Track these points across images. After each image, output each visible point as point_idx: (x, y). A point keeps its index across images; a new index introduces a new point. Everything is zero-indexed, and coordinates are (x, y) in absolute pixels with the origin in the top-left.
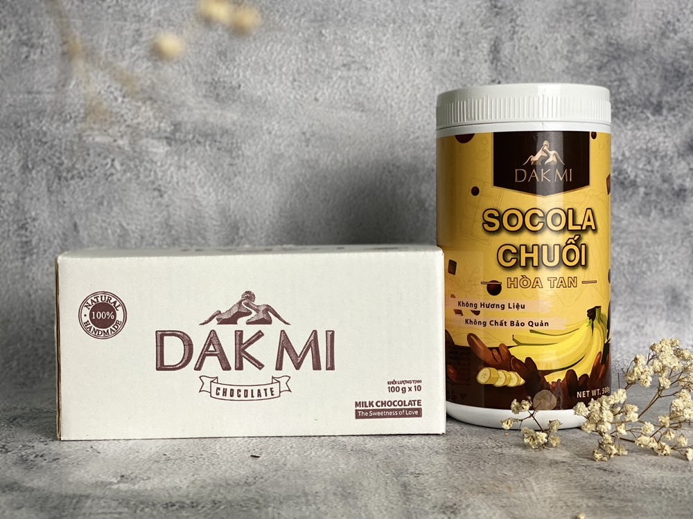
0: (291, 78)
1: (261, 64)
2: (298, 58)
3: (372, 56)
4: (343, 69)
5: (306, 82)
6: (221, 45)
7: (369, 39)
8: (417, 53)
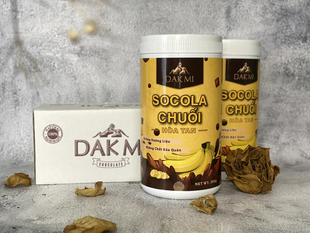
0: (134, 26)
1: (120, 19)
2: (136, 16)
3: (171, 15)
4: (157, 21)
5: (140, 28)
6: (102, 11)
7: (169, 7)
8: (192, 14)
